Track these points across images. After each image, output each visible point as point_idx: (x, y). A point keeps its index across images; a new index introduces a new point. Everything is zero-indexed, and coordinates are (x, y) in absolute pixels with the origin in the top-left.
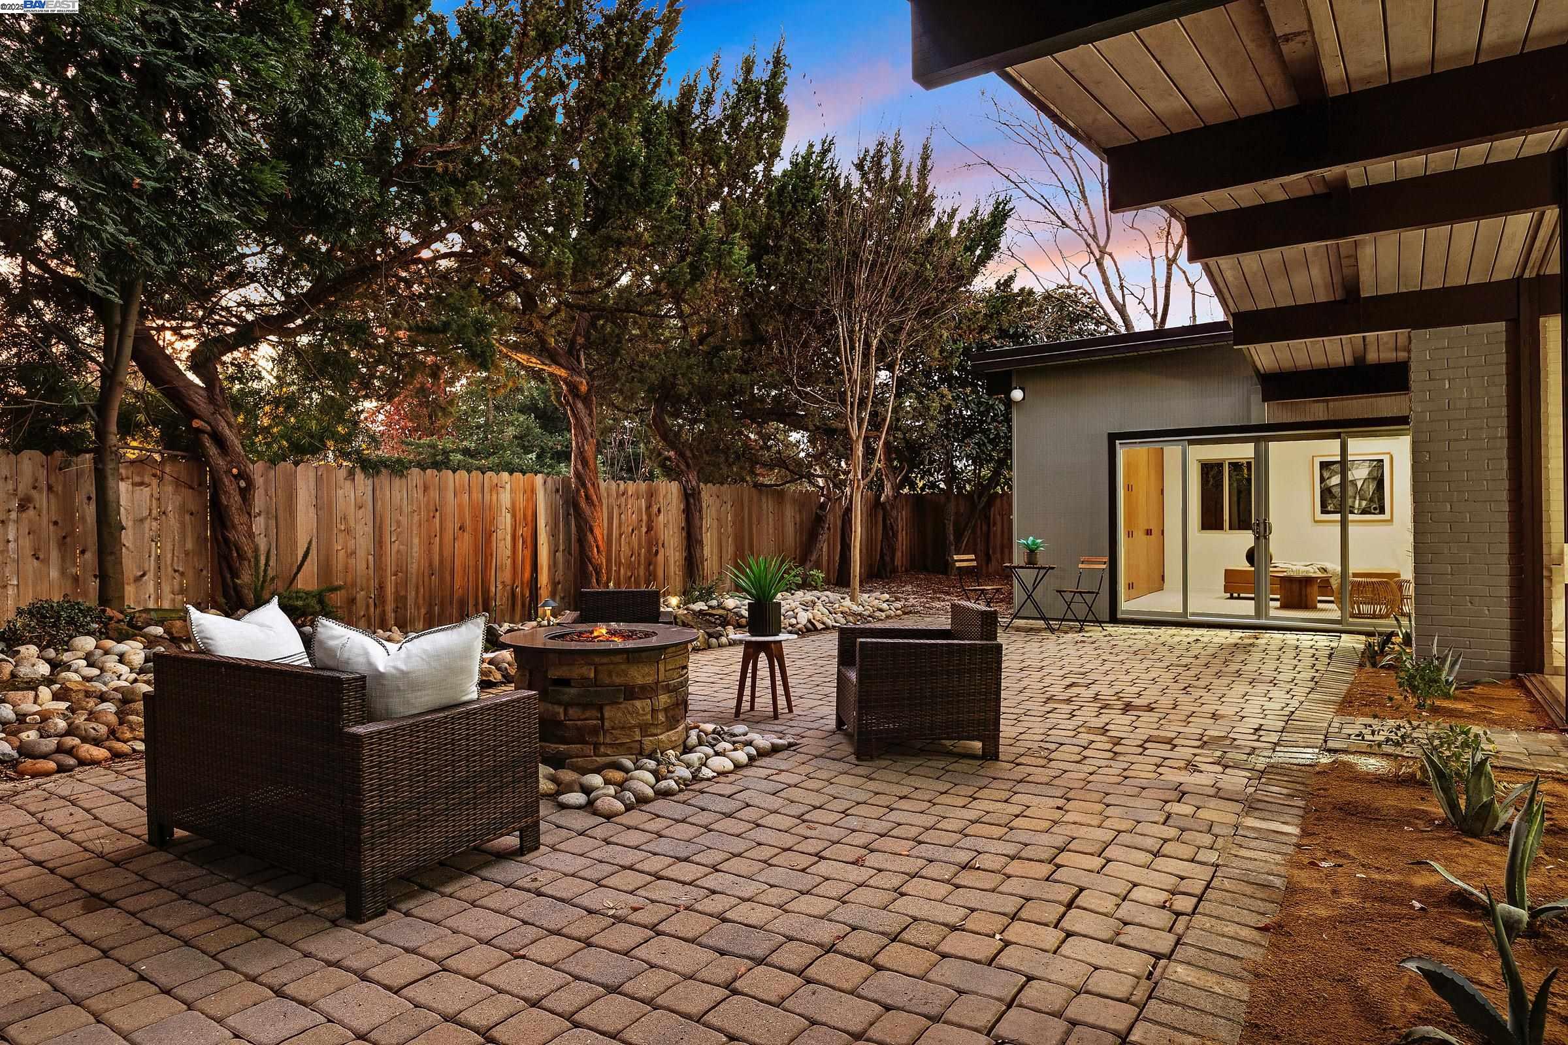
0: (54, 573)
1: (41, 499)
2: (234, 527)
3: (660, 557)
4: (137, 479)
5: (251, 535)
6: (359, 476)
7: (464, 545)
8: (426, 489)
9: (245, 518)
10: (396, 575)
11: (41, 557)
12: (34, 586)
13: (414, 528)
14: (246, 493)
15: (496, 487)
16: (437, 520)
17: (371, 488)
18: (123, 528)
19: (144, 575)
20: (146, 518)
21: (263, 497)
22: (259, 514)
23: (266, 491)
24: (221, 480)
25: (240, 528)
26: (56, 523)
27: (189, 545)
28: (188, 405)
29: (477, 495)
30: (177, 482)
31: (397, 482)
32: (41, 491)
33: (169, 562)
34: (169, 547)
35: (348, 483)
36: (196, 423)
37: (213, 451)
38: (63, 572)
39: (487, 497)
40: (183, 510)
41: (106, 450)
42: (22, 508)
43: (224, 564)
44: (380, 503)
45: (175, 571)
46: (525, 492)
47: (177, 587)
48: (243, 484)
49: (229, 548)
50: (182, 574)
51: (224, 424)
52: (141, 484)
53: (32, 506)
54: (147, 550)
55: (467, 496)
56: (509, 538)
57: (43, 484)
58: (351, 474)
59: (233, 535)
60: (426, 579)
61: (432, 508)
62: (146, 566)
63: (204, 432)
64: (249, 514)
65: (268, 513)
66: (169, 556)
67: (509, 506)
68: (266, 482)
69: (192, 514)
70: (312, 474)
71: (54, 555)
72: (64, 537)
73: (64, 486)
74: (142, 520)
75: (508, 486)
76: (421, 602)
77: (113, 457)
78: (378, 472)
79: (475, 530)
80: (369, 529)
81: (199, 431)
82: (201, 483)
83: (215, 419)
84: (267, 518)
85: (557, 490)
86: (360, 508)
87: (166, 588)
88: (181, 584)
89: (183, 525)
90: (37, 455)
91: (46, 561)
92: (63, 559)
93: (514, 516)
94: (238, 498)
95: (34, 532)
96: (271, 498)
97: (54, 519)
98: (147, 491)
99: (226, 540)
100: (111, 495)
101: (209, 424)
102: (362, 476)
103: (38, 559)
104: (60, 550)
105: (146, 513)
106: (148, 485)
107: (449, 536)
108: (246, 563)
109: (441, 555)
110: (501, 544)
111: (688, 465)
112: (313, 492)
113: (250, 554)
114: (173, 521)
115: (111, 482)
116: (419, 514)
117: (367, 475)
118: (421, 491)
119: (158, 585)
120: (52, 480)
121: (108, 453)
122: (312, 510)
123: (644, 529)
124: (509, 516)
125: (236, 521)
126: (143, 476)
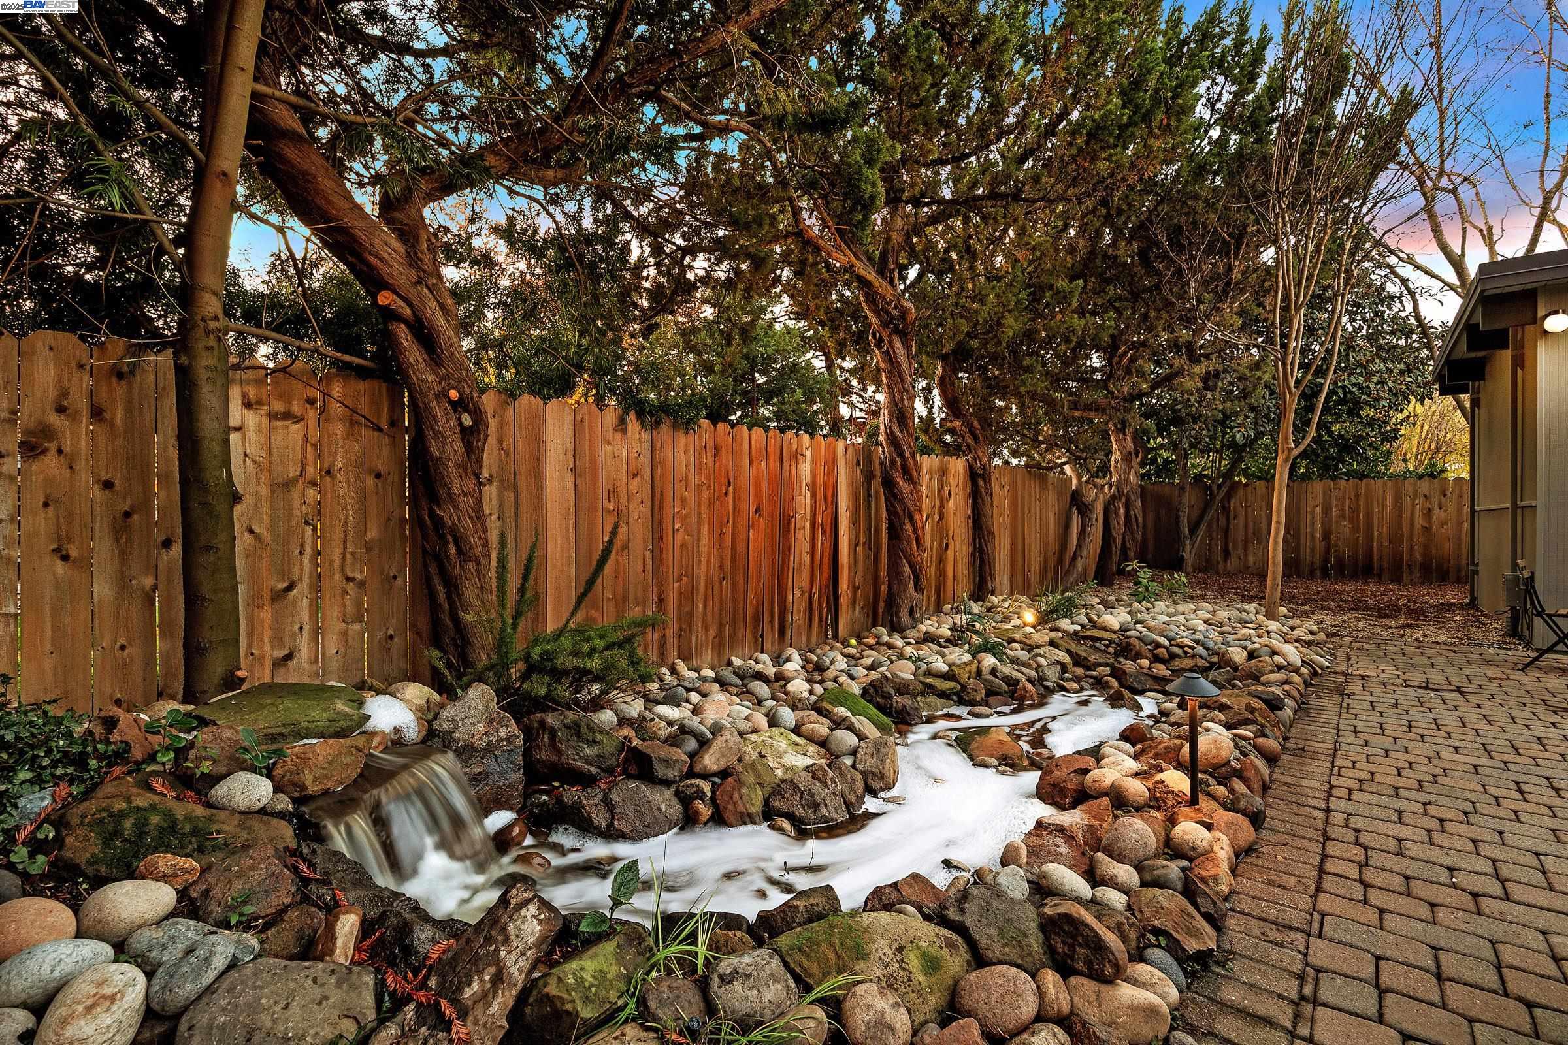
0: (103, 589)
1: (75, 436)
2: (452, 499)
3: (950, 553)
4: (279, 406)
5: (479, 515)
6: (633, 425)
7: (758, 538)
8: (717, 450)
9: (470, 484)
10: (680, 580)
11: (74, 552)
12: (57, 613)
13: (703, 509)
14: (472, 436)
15: (796, 455)
16: (729, 499)
17: (647, 446)
18: (236, 498)
19: (290, 588)
20: (294, 481)
21: (495, 453)
22: (490, 481)
23: (500, 441)
24: (428, 409)
25: (462, 501)
26: (108, 485)
27: (372, 534)
28: (368, 265)
29: (774, 464)
30: (353, 418)
31: (682, 439)
32: (74, 417)
33: (337, 564)
34: (338, 535)
35: (618, 435)
36: (385, 298)
37: (414, 354)
38: (123, 583)
39: (786, 467)
40: (363, 466)
41: (195, 326)
42: (31, 448)
43: (433, 570)
44: (659, 470)
45: (348, 579)
46: (826, 463)
47: (350, 610)
48: (467, 420)
49: (442, 537)
50: (361, 585)
51: (433, 304)
52: (287, 416)
53: (53, 446)
54: (296, 540)
55: (763, 464)
56: (808, 525)
57: (82, 403)
58: (622, 423)
59: (447, 514)
60: (716, 587)
61: (724, 481)
62: (296, 571)
63: (400, 319)
64: (477, 476)
65: (502, 480)
66: (338, 551)
67: (809, 480)
68: (501, 427)
69: (378, 476)
70: (569, 418)
71: (103, 549)
72: (127, 515)
73: (128, 411)
74: (287, 484)
75: (808, 453)
76: (709, 618)
77: (212, 341)
78: (657, 423)
79: (772, 515)
80: (646, 509)
81: (389, 314)
82: (394, 423)
83: (420, 293)
84: (502, 488)
85: (858, 463)
86: (635, 476)
87: (332, 612)
88: (358, 603)
89: (362, 493)
90: (68, 341)
91: (84, 564)
92: (124, 556)
93: (814, 496)
94: (458, 446)
95: (58, 501)
96: (507, 455)
97: (104, 476)
98: (296, 429)
99: (438, 523)
100: (208, 426)
101: (410, 304)
102: (638, 427)
103: (65, 558)
104: (117, 540)
105: (293, 472)
106: (299, 419)
107: (743, 522)
108: (472, 566)
109: (734, 549)
110: (800, 534)
111: (976, 438)
112: (570, 447)
113: (478, 551)
114: (345, 489)
115: (207, 396)
116: (709, 489)
117: (643, 426)
118: (710, 454)
119: (316, 607)
120: (102, 397)
121: (200, 333)
122: (569, 477)
123: (937, 517)
124: (808, 494)
125: (456, 489)
126: (289, 401)
